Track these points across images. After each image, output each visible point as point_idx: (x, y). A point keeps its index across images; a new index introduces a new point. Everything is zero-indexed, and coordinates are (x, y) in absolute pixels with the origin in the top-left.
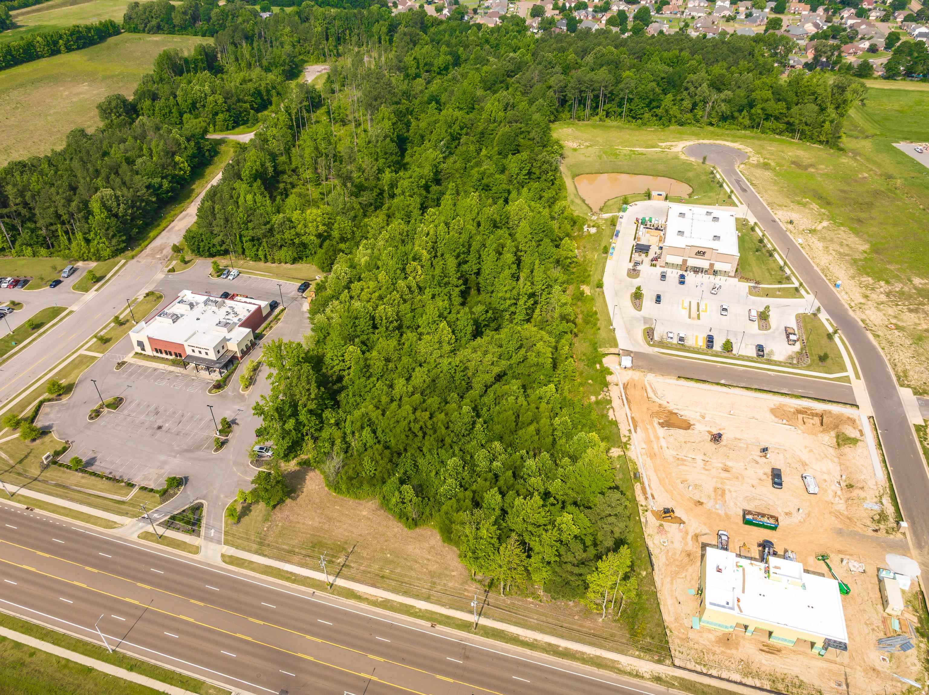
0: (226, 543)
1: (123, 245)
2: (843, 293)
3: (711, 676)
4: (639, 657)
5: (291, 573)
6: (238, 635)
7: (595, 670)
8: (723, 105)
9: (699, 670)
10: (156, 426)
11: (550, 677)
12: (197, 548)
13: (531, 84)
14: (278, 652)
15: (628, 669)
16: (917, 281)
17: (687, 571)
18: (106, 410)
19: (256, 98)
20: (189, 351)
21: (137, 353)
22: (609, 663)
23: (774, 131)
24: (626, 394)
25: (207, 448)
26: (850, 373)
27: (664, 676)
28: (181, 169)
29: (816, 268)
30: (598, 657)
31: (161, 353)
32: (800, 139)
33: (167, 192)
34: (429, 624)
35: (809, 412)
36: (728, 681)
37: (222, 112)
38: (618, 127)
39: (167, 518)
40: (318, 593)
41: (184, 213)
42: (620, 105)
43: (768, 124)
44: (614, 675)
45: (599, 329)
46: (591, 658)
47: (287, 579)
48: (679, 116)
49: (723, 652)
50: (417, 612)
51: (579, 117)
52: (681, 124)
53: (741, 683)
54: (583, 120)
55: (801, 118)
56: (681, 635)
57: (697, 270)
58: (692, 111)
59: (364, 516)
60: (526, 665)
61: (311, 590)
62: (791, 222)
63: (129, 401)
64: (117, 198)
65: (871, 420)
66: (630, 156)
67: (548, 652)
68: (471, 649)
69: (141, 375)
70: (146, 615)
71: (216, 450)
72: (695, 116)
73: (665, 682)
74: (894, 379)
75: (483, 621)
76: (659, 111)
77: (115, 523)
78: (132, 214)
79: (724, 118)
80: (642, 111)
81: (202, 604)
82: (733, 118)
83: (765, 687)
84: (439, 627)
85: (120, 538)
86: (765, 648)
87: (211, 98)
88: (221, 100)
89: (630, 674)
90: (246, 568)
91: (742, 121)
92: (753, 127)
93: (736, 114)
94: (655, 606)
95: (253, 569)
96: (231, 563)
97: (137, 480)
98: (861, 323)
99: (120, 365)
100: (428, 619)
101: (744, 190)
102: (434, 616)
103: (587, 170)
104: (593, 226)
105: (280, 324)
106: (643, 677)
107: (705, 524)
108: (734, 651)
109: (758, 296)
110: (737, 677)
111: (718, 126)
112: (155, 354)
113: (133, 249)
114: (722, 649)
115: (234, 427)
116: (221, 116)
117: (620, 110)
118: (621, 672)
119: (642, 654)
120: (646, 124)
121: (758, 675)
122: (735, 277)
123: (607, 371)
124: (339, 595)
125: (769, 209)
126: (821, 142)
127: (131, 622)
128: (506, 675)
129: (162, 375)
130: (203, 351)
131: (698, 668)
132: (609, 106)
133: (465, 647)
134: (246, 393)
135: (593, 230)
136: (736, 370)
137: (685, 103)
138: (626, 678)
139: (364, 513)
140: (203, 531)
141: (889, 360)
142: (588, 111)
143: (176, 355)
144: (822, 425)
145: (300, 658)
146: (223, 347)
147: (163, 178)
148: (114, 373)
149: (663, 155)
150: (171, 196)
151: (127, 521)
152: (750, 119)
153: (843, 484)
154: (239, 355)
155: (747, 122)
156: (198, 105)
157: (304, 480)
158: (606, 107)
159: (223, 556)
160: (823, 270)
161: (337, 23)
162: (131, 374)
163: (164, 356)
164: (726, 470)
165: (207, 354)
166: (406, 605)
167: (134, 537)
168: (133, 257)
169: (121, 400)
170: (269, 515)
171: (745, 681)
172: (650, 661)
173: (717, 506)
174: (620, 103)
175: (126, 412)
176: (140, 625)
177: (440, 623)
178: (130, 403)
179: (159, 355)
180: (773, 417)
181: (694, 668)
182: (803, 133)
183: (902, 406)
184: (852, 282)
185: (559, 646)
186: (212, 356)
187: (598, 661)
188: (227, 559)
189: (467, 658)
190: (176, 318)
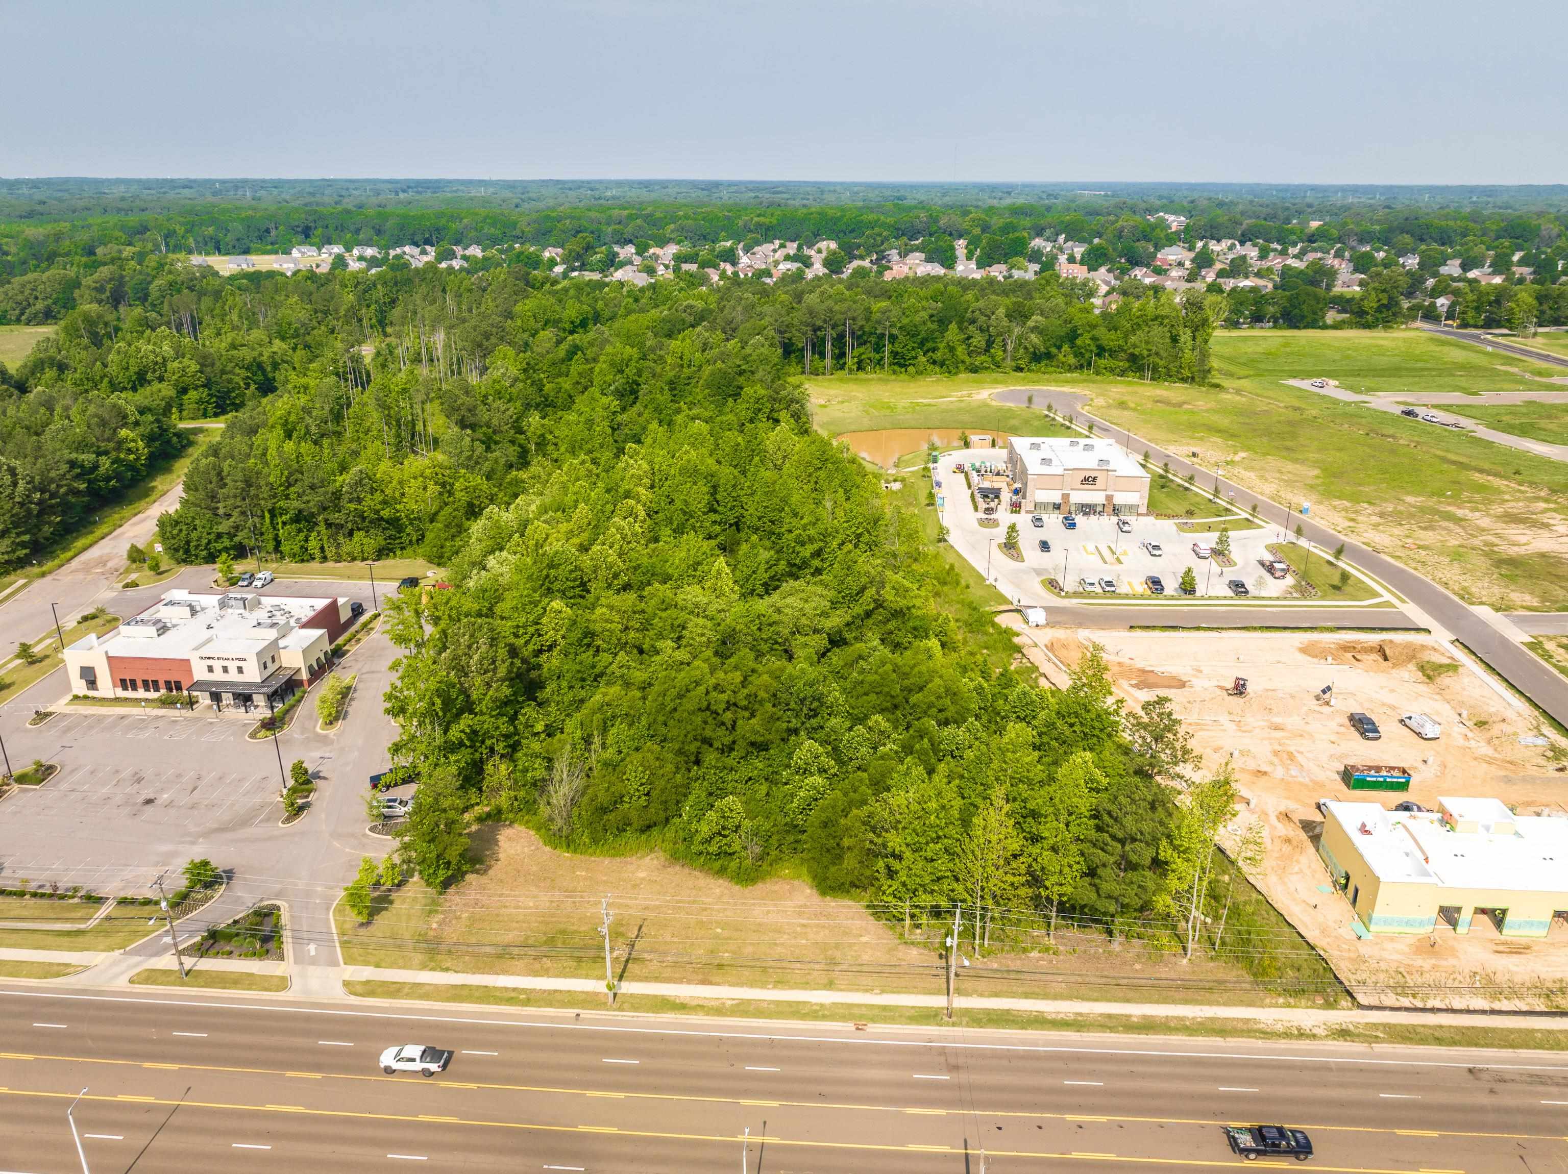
0: (350, 960)
1: (22, 553)
2: (1318, 519)
3: (1433, 1010)
4: (1289, 1006)
5: (514, 989)
6: (422, 1118)
7: (1218, 1041)
8: (1033, 336)
9: (1408, 1005)
10: (141, 799)
11: (1140, 1069)
12: (283, 979)
13: (733, 326)
14: (530, 1132)
15: (1279, 1028)
16: (1410, 499)
17: (1298, 862)
18: (16, 787)
19: (254, 374)
20: (199, 673)
21: (76, 697)
22: (1240, 1025)
23: (1112, 370)
24: (1056, 656)
25: (268, 820)
26: (1387, 597)
27: (1351, 1027)
28: (130, 451)
29: (1260, 497)
30: (1212, 1019)
31: (135, 688)
32: (1152, 379)
33: (108, 479)
34: (850, 1026)
35: (1359, 647)
36: (1469, 1012)
37: (196, 388)
38: (880, 379)
39: (198, 939)
40: (585, 1014)
41: (140, 516)
42: (878, 349)
43: (1102, 362)
44: (1260, 1043)
45: (968, 587)
46: (1200, 1023)
47: (510, 1001)
48: (968, 360)
49: (1434, 967)
50: (816, 1011)
51: (817, 369)
52: (975, 370)
53: (1493, 1012)
54: (824, 374)
55: (1150, 347)
56: (1346, 954)
57: (1088, 509)
58: (987, 350)
59: (643, 879)
60: (1078, 1058)
61: (572, 1012)
62: (1194, 455)
63: (67, 769)
64: (12, 471)
65: (1457, 644)
66: (913, 408)
67: (1112, 1029)
68: (957, 1053)
69: (91, 727)
70: (176, 1120)
71: (288, 820)
72: (993, 357)
73: (1358, 1035)
74: (1456, 599)
75: (960, 1002)
76: (938, 356)
77: (67, 965)
78: (40, 502)
79: (1035, 357)
80: (913, 353)
81: (318, 1076)
82: (1049, 356)
83: (1538, 1009)
84: (875, 1028)
85: (84, 992)
86: (1501, 948)
87: (176, 364)
88: (194, 367)
89: (1287, 1035)
90: (408, 996)
91: (1064, 359)
92: (1082, 366)
93: (1054, 350)
94: (1273, 919)
95: (423, 997)
96: (371, 993)
97: (112, 888)
98: (1365, 547)
99: (41, 716)
100: (844, 1018)
101: (1106, 430)
102: (856, 1011)
103: (853, 427)
104: (895, 481)
105: (374, 635)
106: (1314, 1036)
107: (1288, 798)
108: (1452, 961)
109: (1194, 532)
110: (1480, 1003)
111: (1029, 370)
112: (120, 693)
113: (40, 564)
114: (1433, 961)
115: (317, 783)
116: (193, 395)
117: (877, 356)
118: (1266, 1034)
119: (1291, 1000)
120: (922, 373)
121: (1514, 992)
122: (1147, 515)
123: (1008, 633)
124: (635, 1008)
125: (1153, 445)
126: (1184, 380)
127: (140, 1140)
128: (1048, 1081)
129: (141, 724)
130: (232, 666)
131: (1406, 1002)
132: (862, 350)
133: (942, 1052)
134: (332, 732)
135: (896, 486)
136: (1217, 612)
137: (974, 341)
138: (1283, 1044)
139: (642, 875)
140: (288, 947)
141: (1434, 579)
142: (829, 361)
143: (169, 686)
144: (1386, 659)
145: (584, 1136)
146: (273, 661)
147: (99, 454)
148: (27, 731)
149: (962, 405)
150: (114, 488)
151: (98, 958)
152: (1075, 356)
153: (1470, 724)
154: (304, 676)
155: (1072, 360)
156: (149, 376)
157: (496, 842)
158: (856, 353)
159: (346, 984)
160: (1272, 498)
161: (381, 290)
162: (68, 729)
163: (141, 693)
164: (1277, 728)
165: (240, 670)
166: (789, 1003)
167: (122, 983)
168: (43, 575)
169: (49, 770)
170: (434, 902)
171: (1497, 1006)
172: (1312, 1007)
173: (1293, 773)
174: (877, 344)
175: (64, 786)
176: (164, 1141)
177: (873, 1020)
178: (73, 771)
179: (130, 694)
180: (1309, 658)
181: (1397, 1005)
182: (1155, 369)
183: (1488, 626)
184: (1321, 507)
185: (1130, 1016)
186: (253, 674)
187: (1217, 1026)
188: (359, 989)
189: (955, 1068)
190: (163, 629)
